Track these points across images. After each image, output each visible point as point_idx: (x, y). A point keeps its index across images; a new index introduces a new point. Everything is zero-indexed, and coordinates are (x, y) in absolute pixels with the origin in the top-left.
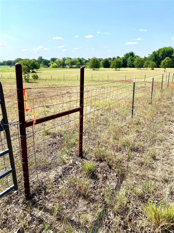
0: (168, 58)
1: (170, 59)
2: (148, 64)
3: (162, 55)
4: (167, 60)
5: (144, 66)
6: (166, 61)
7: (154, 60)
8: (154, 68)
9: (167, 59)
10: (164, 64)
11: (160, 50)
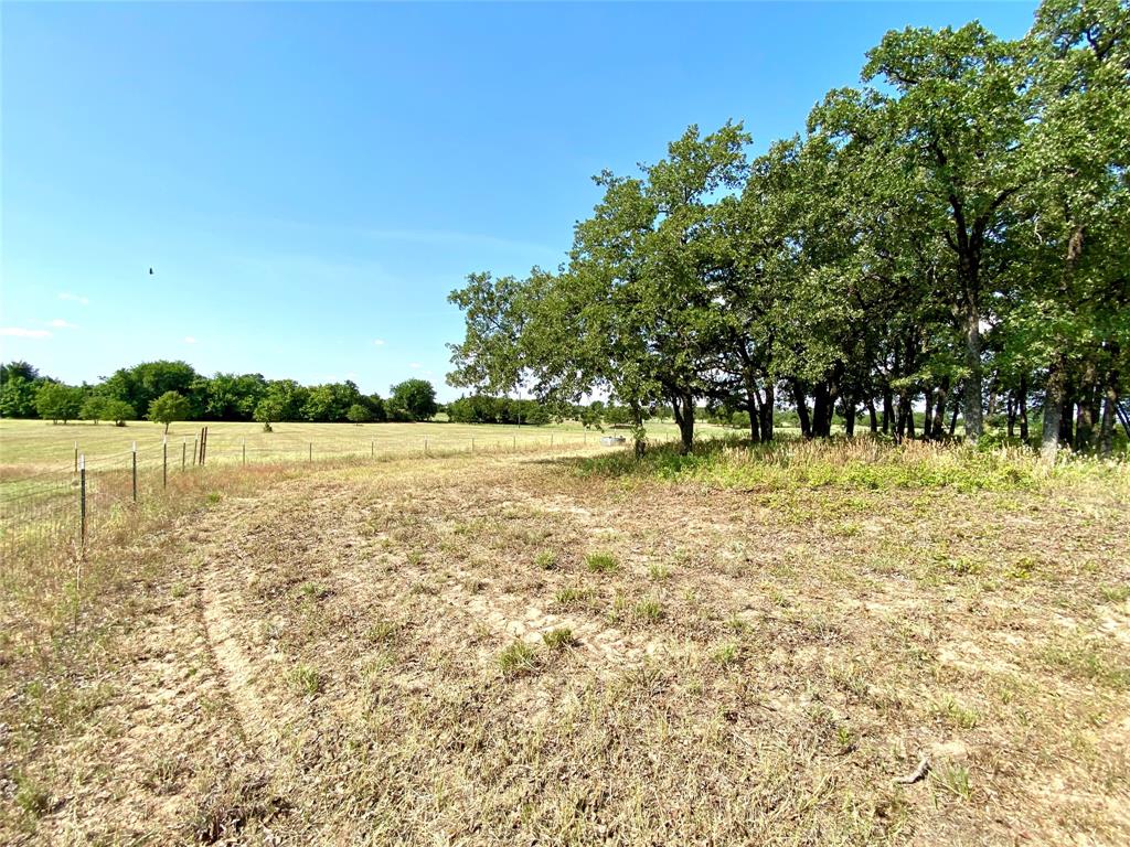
0: (175, 393)
1: (182, 399)
2: (98, 406)
3: (156, 384)
4: (169, 398)
5: (81, 414)
6: (169, 402)
7: (122, 397)
8: (127, 423)
9: (172, 397)
10: (161, 409)
11: (144, 367)
